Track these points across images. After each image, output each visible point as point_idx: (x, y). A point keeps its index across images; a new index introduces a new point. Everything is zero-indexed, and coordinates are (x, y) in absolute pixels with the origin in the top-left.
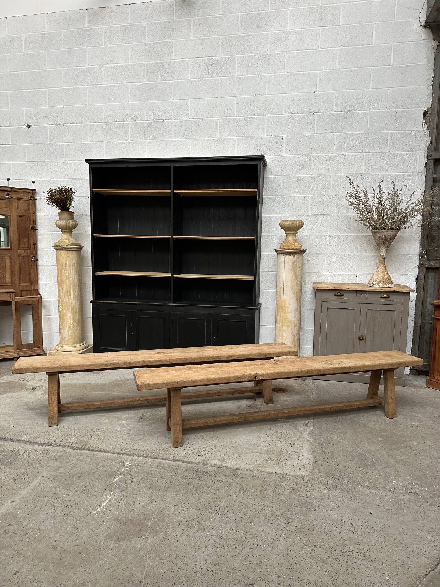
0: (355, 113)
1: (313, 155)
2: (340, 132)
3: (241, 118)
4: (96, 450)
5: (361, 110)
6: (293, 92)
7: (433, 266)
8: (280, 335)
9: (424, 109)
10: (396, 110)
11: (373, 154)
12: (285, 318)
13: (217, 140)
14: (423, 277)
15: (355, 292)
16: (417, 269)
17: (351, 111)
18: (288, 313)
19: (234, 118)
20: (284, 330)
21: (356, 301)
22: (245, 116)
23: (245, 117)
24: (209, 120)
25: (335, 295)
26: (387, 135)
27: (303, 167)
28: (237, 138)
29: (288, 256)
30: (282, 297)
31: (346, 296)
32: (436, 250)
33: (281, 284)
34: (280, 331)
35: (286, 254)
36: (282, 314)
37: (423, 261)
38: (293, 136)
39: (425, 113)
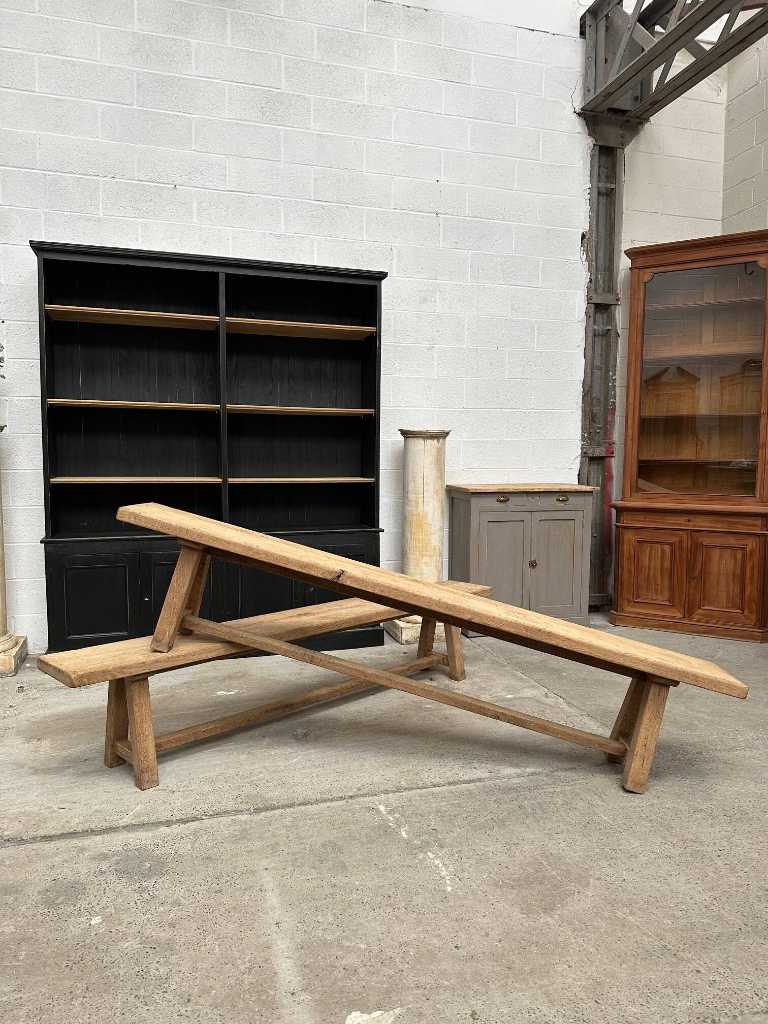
0: (495, 223)
1: (439, 281)
2: (475, 249)
3: (323, 204)
4: (297, 802)
5: (503, 219)
6: (406, 175)
7: (598, 454)
8: (418, 572)
9: (583, 231)
10: (549, 227)
11: (521, 289)
12: (426, 544)
13: (281, 236)
14: (586, 470)
15: (523, 494)
16: (579, 459)
17: (490, 219)
18: (430, 534)
19: (310, 201)
20: (426, 563)
21: (526, 508)
22: (329, 202)
23: (329, 204)
24: (266, 198)
25: (499, 501)
26: (538, 262)
27: (424, 300)
28: (316, 237)
29: (429, 441)
30: (420, 509)
31: (513, 502)
32: (598, 433)
33: (419, 487)
34: (419, 566)
35: (427, 438)
36: (420, 537)
37: (585, 448)
38: (409, 247)
39: (583, 236)
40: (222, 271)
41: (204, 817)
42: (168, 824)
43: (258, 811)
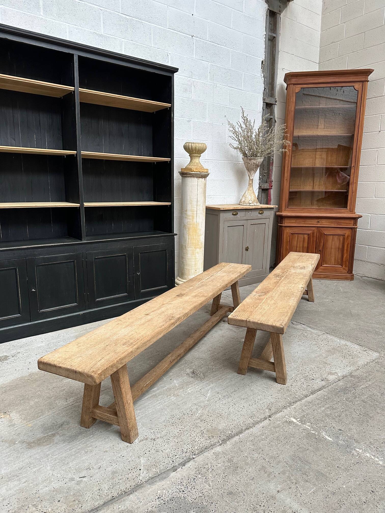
0: (222, 47)
1: (193, 79)
2: (212, 62)
3: (128, 17)
5: (225, 46)
6: (175, 7)
7: (266, 188)
8: (193, 258)
9: (262, 59)
10: (247, 55)
11: (234, 90)
12: (198, 241)
13: (101, 36)
14: (260, 196)
15: (244, 210)
16: (258, 190)
17: (219, 44)
18: (200, 235)
19: (119, 14)
20: (198, 252)
21: (245, 218)
22: (131, 17)
23: (131, 18)
24: (91, 7)
25: (233, 214)
26: (242, 75)
27: (186, 90)
28: (123, 40)
29: (200, 179)
30: (195, 220)
31: (240, 214)
32: (265, 176)
33: (194, 207)
34: (194, 254)
35: (200, 177)
36: (195, 237)
37: (261, 184)
38: (177, 55)
39: (262, 62)
40: (76, 54)
41: (194, 456)
42: (174, 469)
43: (224, 441)
